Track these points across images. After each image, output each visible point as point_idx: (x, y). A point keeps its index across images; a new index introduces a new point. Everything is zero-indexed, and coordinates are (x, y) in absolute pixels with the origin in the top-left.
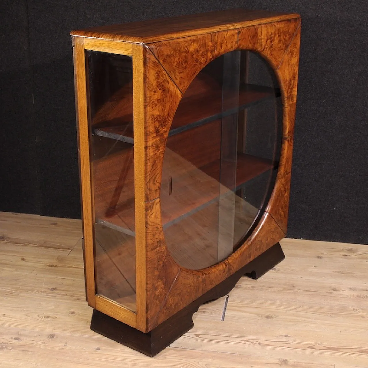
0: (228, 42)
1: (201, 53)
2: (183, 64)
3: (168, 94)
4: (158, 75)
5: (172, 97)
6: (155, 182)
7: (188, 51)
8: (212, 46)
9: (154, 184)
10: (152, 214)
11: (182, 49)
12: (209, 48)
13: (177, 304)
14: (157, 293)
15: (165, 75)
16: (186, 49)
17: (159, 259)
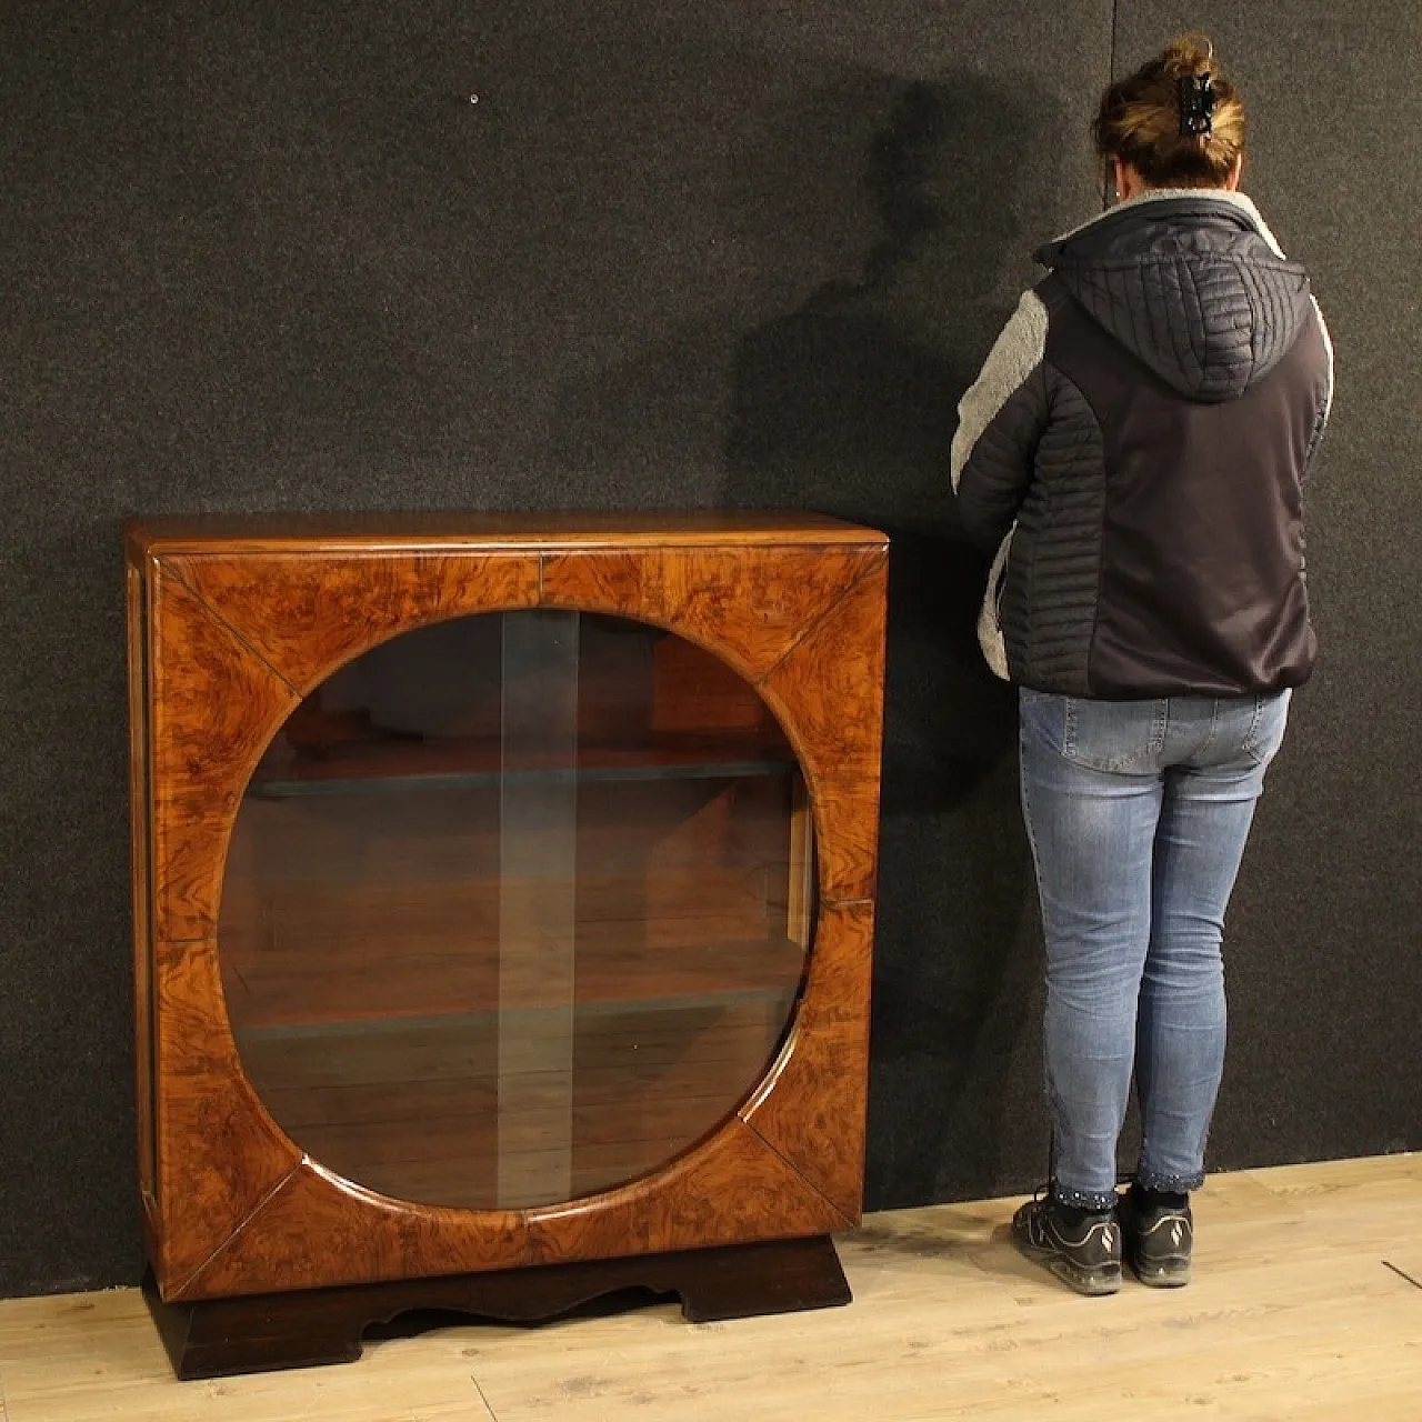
0: (492, 581)
1: (369, 596)
2: (295, 617)
3: (235, 684)
4: (201, 633)
5: (250, 692)
6: (188, 896)
7: (318, 587)
8: (420, 586)
9: (184, 900)
10: (175, 978)
11: (293, 579)
12: (406, 587)
13: (290, 1263)
14: (201, 1200)
15: (226, 636)
16: (310, 580)
17: (206, 1107)
